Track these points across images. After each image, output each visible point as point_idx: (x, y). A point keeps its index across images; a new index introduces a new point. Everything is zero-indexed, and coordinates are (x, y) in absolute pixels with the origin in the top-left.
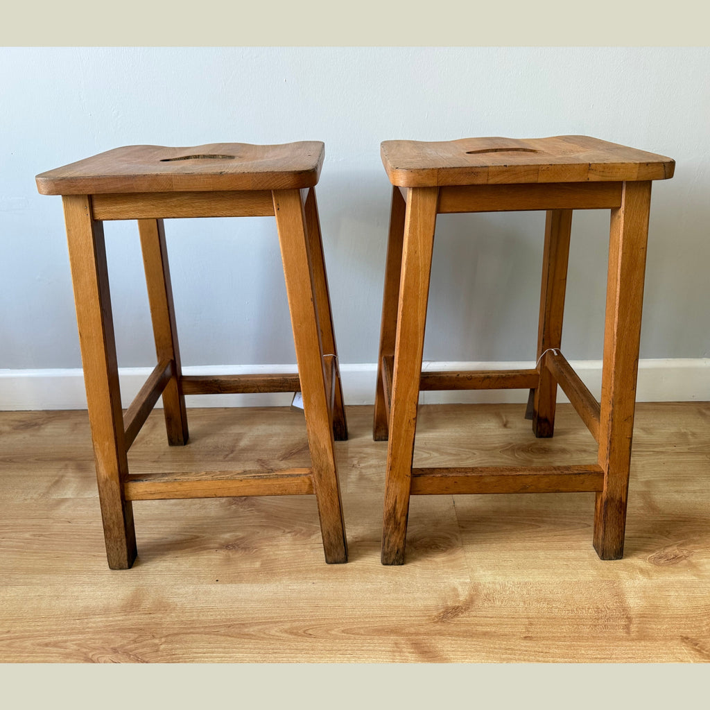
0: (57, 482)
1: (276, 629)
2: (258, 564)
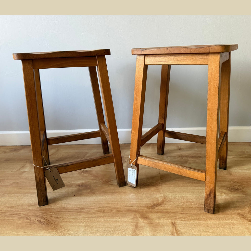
0: (23, 166)
1: (93, 210)
2: (89, 191)
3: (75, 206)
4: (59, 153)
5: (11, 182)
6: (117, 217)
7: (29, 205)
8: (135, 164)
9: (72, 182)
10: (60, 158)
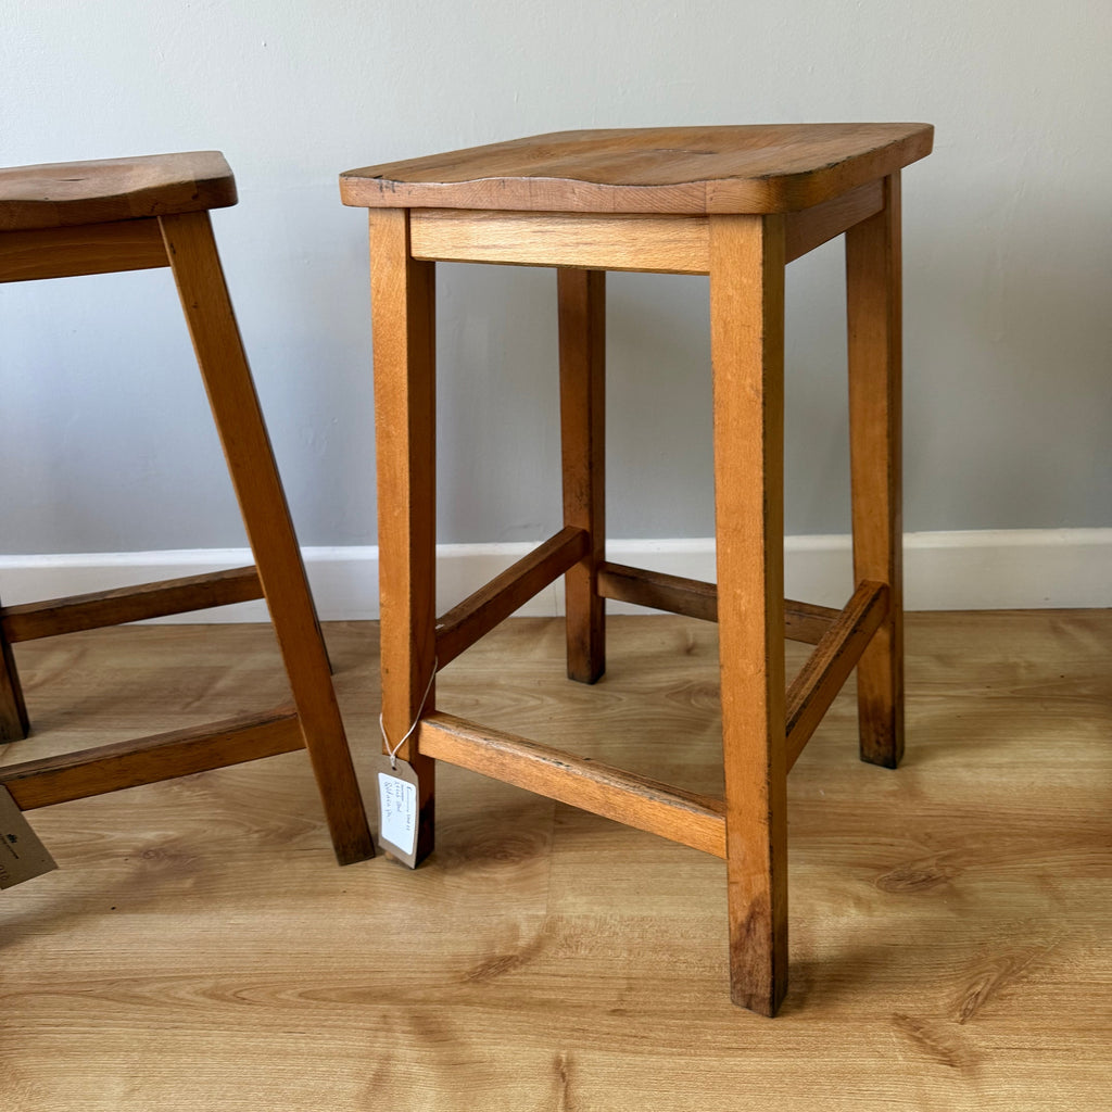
1: (188, 988)
2: (188, 883)
3: (107, 968)
4: (84, 673)
6: (298, 1026)
8: (407, 757)
9: (118, 835)
10: (85, 702)
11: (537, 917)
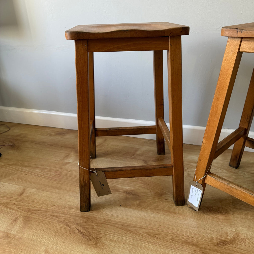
0: (67, 156)
1: (142, 231)
2: (138, 202)
3: (121, 221)
4: (107, 145)
5: (54, 174)
6: (171, 248)
7: (70, 208)
8: (201, 183)
9: (119, 186)
10: (107, 152)
11: (233, 231)
